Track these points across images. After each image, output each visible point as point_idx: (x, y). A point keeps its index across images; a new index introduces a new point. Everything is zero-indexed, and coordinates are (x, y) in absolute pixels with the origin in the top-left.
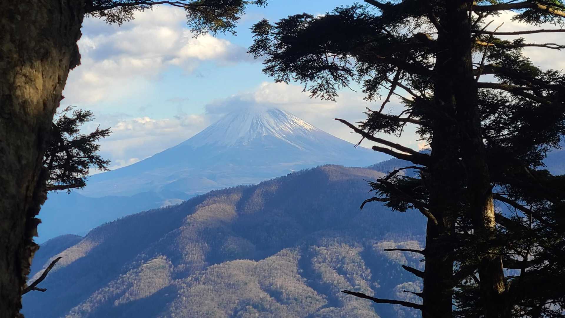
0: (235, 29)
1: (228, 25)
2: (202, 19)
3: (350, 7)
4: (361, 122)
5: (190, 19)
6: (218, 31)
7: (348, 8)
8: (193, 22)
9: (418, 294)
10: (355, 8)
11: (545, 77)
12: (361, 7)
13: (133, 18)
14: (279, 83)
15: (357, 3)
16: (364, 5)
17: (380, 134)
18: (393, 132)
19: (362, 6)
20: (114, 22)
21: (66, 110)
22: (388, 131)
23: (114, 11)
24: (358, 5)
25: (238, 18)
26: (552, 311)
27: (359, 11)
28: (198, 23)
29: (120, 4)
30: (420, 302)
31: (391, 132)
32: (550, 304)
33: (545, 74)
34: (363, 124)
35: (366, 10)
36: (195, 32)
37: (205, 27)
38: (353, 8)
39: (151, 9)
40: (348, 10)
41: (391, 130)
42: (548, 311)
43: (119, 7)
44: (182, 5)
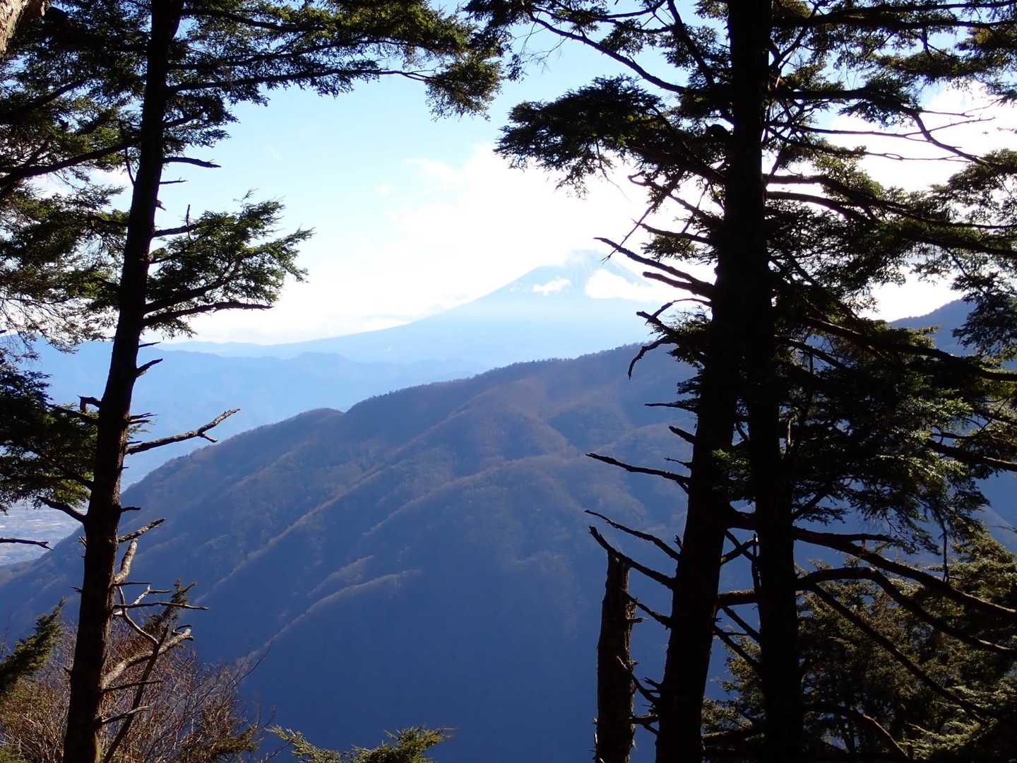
0: (488, 112)
1: (478, 107)
2: (446, 97)
3: (615, 78)
4: (644, 244)
5: (431, 96)
6: (465, 114)
7: (612, 79)
8: (434, 101)
9: (685, 464)
10: (620, 80)
11: (888, 195)
12: (628, 79)
13: (352, 90)
14: (513, 168)
15: (624, 74)
16: (634, 78)
17: (667, 260)
18: (686, 259)
19: (630, 78)
20: (327, 93)
21: (247, 197)
22: (679, 257)
23: (328, 79)
24: (625, 78)
25: (492, 98)
26: (852, 490)
27: (625, 84)
28: (440, 102)
29: (336, 71)
30: (687, 473)
31: (683, 258)
32: (851, 481)
33: (888, 192)
34: (646, 246)
35: (636, 84)
36: (435, 114)
37: (449, 108)
38: (618, 80)
39: (377, 80)
40: (611, 82)
41: (683, 255)
42: (846, 490)
43: (335, 75)
44: (421, 78)
